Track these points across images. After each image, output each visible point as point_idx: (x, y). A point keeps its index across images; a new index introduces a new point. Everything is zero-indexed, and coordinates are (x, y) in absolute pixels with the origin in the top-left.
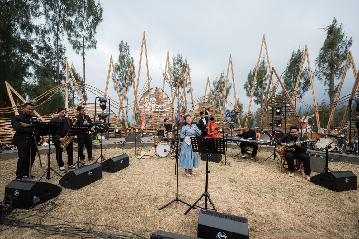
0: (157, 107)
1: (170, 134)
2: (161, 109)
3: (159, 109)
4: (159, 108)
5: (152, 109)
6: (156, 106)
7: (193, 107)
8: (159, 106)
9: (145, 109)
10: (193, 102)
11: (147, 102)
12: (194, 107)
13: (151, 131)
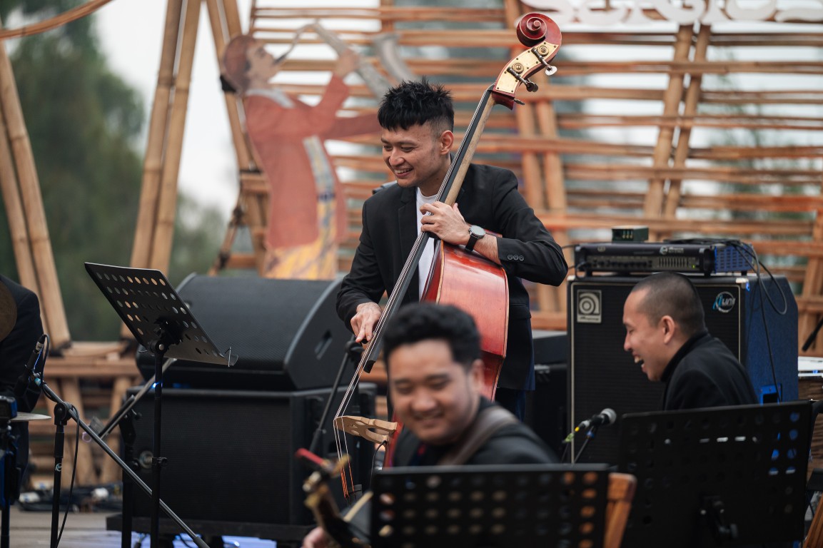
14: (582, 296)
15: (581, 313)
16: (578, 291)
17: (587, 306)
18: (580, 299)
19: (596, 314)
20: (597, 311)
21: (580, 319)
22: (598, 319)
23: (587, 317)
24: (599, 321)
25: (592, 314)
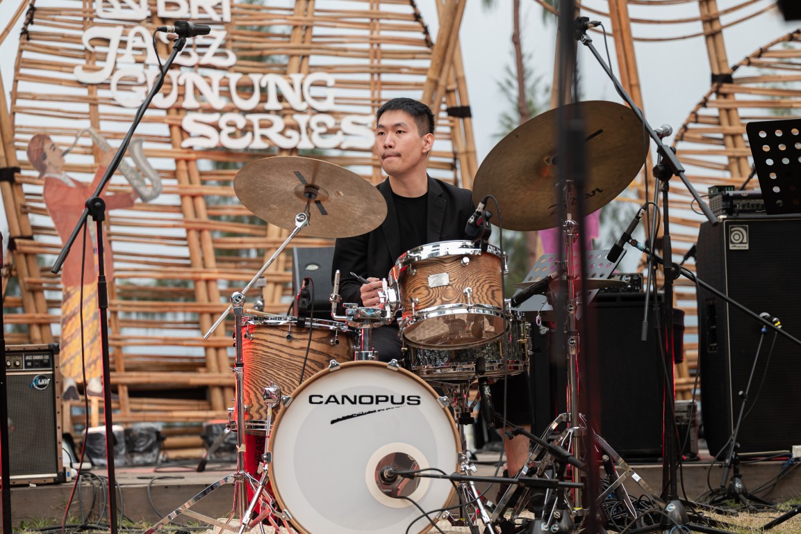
0: (245, 89)
1: (436, 262)
2: (302, 120)
3: (279, 123)
4: (273, 104)
5: (188, 122)
6: (234, 78)
7: (722, 80)
8: (272, 80)
9: (95, 118)
10: (710, 20)
11: (115, 34)
12: (727, 79)
13: (184, 412)
14: (732, 230)
15: (732, 243)
16: (730, 226)
17: (737, 237)
18: (732, 232)
19: (744, 243)
20: (745, 241)
21: (731, 247)
22: (746, 247)
23: (737, 245)
24: (747, 248)
25: (741, 243)
